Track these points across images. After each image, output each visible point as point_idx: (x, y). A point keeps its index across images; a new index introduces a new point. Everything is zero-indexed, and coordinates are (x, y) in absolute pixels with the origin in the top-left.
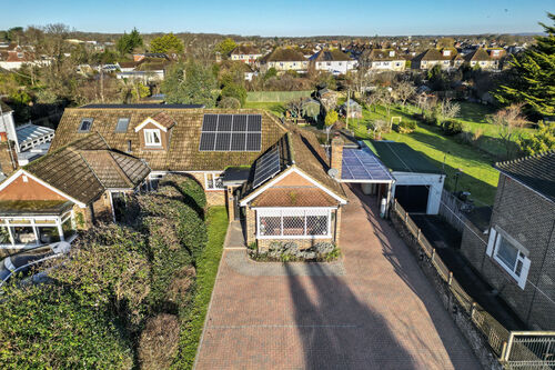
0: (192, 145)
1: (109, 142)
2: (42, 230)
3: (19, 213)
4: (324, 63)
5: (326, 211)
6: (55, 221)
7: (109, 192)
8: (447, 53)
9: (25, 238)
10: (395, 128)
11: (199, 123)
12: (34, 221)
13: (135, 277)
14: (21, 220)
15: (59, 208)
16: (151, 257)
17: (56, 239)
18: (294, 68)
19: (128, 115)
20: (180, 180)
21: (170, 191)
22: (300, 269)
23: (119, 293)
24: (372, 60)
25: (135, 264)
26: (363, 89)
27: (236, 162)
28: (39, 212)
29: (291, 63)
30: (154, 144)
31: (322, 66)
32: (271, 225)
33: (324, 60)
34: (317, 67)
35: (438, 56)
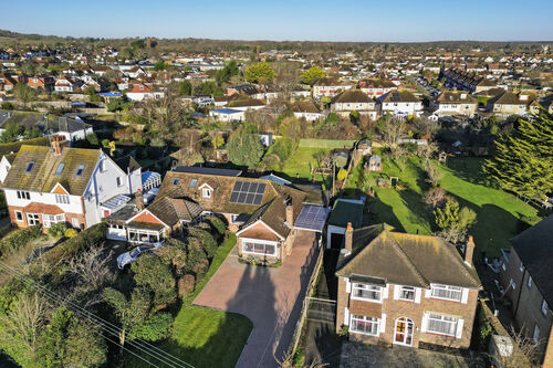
0: (226, 198)
1: (186, 193)
2: (151, 236)
3: (143, 228)
4: (391, 104)
5: (275, 243)
6: (157, 233)
7: (181, 221)
8: (524, 98)
9: (143, 239)
11: (232, 186)
12: (149, 232)
13: (180, 258)
14: (142, 231)
15: (158, 227)
16: (188, 253)
17: (156, 241)
19: (197, 178)
20: (213, 219)
21: (204, 225)
22: (254, 268)
23: (174, 263)
24: (438, 103)
25: (180, 253)
27: (246, 211)
28: (151, 229)
29: (358, 104)
30: (207, 196)
31: (387, 107)
32: (249, 247)
33: (392, 100)
34: (384, 107)
35: (515, 100)
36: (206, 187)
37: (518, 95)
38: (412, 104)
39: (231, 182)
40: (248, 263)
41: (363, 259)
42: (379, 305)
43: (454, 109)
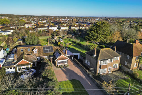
0: (42, 52)
2: (27, 68)
4: (51, 28)
8: (76, 25)
10: (70, 44)
11: (42, 48)
18: (44, 29)
19: (29, 48)
24: (61, 27)
26: (62, 35)
27: (50, 54)
29: (43, 28)
30: (36, 53)
31: (50, 28)
33: (51, 27)
34: (49, 29)
35: (74, 26)
36: (36, 50)
37: (75, 25)
38: (55, 28)
39: (41, 47)
40: (60, 68)
41: (101, 56)
42: (107, 65)
43: (64, 29)
